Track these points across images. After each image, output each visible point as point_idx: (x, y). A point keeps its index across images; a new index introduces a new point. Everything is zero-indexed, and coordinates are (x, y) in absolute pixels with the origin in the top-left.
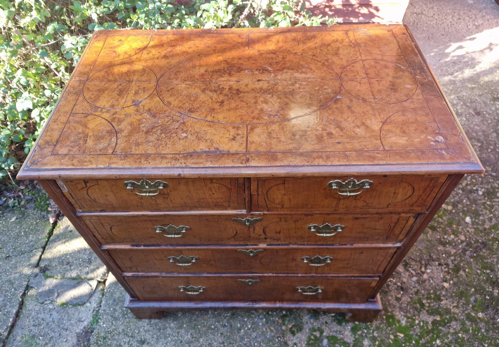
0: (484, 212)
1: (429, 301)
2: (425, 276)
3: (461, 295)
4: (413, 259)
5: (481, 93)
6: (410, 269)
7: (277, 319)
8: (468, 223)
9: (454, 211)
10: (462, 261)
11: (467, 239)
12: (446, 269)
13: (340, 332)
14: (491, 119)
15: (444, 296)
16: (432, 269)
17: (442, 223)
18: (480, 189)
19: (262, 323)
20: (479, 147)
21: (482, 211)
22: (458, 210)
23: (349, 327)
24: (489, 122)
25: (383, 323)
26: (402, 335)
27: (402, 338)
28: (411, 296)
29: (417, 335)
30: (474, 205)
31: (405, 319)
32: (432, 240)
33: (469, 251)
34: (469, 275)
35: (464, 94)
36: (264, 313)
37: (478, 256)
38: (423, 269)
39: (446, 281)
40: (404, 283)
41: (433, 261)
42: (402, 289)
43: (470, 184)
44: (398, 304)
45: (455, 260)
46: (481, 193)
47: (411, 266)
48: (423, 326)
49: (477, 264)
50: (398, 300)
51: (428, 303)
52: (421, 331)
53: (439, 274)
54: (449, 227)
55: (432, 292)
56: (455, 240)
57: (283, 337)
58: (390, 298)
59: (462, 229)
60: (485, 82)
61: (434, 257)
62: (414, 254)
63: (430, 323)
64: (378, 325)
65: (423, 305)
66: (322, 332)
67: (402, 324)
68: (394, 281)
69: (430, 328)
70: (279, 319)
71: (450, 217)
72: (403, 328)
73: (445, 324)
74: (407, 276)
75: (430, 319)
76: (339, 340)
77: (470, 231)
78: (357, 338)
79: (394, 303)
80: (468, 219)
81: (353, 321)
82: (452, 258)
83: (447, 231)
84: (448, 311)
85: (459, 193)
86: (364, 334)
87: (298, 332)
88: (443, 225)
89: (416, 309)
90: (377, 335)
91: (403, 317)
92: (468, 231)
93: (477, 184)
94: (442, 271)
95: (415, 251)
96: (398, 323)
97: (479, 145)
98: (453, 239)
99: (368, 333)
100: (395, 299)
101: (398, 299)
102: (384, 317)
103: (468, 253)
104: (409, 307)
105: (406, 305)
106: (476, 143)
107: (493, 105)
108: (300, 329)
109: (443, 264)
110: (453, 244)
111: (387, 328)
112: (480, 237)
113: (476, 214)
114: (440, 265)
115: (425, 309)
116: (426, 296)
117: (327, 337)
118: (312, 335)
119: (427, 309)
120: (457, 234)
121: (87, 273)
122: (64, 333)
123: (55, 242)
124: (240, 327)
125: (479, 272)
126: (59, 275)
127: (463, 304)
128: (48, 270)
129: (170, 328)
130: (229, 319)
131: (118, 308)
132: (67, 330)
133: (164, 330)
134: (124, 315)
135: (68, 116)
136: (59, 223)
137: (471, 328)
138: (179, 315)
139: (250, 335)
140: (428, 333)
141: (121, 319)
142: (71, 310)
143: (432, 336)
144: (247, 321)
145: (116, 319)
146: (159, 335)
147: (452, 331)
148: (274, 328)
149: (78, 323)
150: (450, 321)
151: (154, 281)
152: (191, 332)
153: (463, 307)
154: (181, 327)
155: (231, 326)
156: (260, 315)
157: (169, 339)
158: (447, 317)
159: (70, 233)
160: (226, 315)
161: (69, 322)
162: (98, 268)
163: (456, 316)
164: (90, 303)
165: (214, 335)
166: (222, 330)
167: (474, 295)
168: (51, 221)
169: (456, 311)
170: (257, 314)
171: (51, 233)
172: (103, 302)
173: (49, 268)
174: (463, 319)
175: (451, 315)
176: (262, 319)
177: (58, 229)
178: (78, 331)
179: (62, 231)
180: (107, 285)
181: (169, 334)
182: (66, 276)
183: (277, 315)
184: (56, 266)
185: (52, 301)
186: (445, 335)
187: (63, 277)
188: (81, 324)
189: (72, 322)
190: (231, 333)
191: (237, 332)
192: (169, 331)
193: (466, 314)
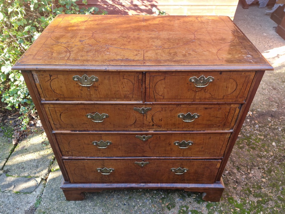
0: (283, 140)
1: (254, 189)
2: (251, 175)
3: (274, 186)
4: (242, 165)
5: (275, 79)
6: (241, 171)
7: (159, 200)
8: (274, 146)
9: (265, 139)
10: (272, 166)
11: (275, 155)
12: (263, 171)
13: (199, 208)
14: (282, 92)
15: (263, 186)
16: (255, 171)
17: (258, 146)
18: (279, 127)
19: (149, 202)
20: (277, 106)
21: (282, 139)
22: (267, 138)
23: (205, 205)
24: (281, 93)
25: (226, 202)
26: (239, 209)
27: (239, 211)
28: (243, 186)
29: (248, 209)
30: (277, 136)
31: (240, 200)
32: (253, 155)
33: (276, 161)
34: (277, 174)
35: (266, 79)
36: (150, 197)
37: (282, 164)
38: (249, 171)
39: (264, 178)
40: (238, 179)
41: (255, 166)
42: (237, 182)
43: (273, 125)
44: (235, 191)
45: (268, 166)
46: (280, 130)
47: (242, 169)
48: (251, 204)
49: (282, 168)
50: (235, 189)
51: (253, 190)
52: (251, 207)
53: (259, 174)
54: (263, 148)
55: (255, 184)
56: (267, 154)
57: (163, 211)
58: (230, 188)
59: (271, 149)
60: (277, 73)
61: (255, 164)
62: (243, 162)
63: (256, 202)
64: (223, 203)
65: (250, 192)
66: (187, 208)
67: (238, 203)
68: (232, 178)
69: (256, 205)
70: (160, 200)
71: (263, 142)
72: (239, 205)
73: (265, 202)
74: (239, 175)
75: (256, 200)
76: (198, 212)
77: (276, 150)
78: (210, 211)
79: (233, 191)
80: (274, 144)
81: (207, 201)
82: (266, 165)
83: (262, 150)
84: (266, 195)
85: (268, 130)
86: (214, 209)
87: (172, 208)
88: (259, 146)
89: (246, 194)
90: (223, 209)
91: (238, 199)
92: (275, 150)
93: (278, 125)
94: (261, 172)
95: (243, 161)
96: (236, 202)
97: (277, 105)
98: (266, 154)
99: (217, 208)
100: (232, 188)
101: (235, 188)
102: (227, 198)
103: (275, 162)
104: (242, 193)
105: (240, 192)
106: (275, 104)
107: (282, 85)
108: (174, 206)
109: (261, 168)
110: (266, 157)
111: (229, 205)
112: (282, 154)
113: (278, 141)
114: (259, 168)
115: (251, 194)
116: (252, 187)
117: (191, 211)
118: (181, 209)
119: (253, 194)
120: (268, 151)
121: (35, 173)
122: (17, 210)
123: (15, 155)
124: (135, 205)
125: (283, 172)
126: (16, 175)
127: (276, 191)
128: (9, 172)
129: (88, 206)
130: (127, 201)
131: (54, 194)
132: (18, 208)
133: (84, 207)
134: (58, 199)
135: (42, 45)
136: (19, 145)
137: (281, 205)
138: (95, 198)
139: (141, 210)
140: (255, 208)
141: (56, 201)
142: (22, 196)
143: (258, 210)
144: (139, 202)
145: (52, 201)
146: (81, 210)
147: (269, 206)
148: (157, 206)
149: (27, 204)
150: (268, 201)
151: (82, 164)
152: (102, 208)
153: (275, 193)
154: (96, 206)
155: (129, 204)
156: (148, 198)
157: (88, 212)
158: (266, 198)
159: (25, 150)
160: (125, 198)
161: (21, 203)
162: (42, 170)
163: (271, 198)
164: (36, 192)
165: (118, 210)
166: (123, 207)
167: (281, 186)
168: (14, 143)
169: (271, 195)
170: (146, 197)
171: (13, 150)
172: (45, 191)
173: (9, 171)
174: (276, 200)
175: (268, 197)
176: (149, 200)
177: (18, 148)
178: (26, 209)
179: (20, 149)
180: (47, 180)
181: (88, 210)
182: (21, 175)
183: (159, 197)
184: (15, 169)
185: (10, 191)
186: (266, 209)
187: (19, 176)
188: (29, 204)
189: (23, 203)
190: (129, 209)
191: (132, 208)
192: (88, 208)
193: (278, 196)
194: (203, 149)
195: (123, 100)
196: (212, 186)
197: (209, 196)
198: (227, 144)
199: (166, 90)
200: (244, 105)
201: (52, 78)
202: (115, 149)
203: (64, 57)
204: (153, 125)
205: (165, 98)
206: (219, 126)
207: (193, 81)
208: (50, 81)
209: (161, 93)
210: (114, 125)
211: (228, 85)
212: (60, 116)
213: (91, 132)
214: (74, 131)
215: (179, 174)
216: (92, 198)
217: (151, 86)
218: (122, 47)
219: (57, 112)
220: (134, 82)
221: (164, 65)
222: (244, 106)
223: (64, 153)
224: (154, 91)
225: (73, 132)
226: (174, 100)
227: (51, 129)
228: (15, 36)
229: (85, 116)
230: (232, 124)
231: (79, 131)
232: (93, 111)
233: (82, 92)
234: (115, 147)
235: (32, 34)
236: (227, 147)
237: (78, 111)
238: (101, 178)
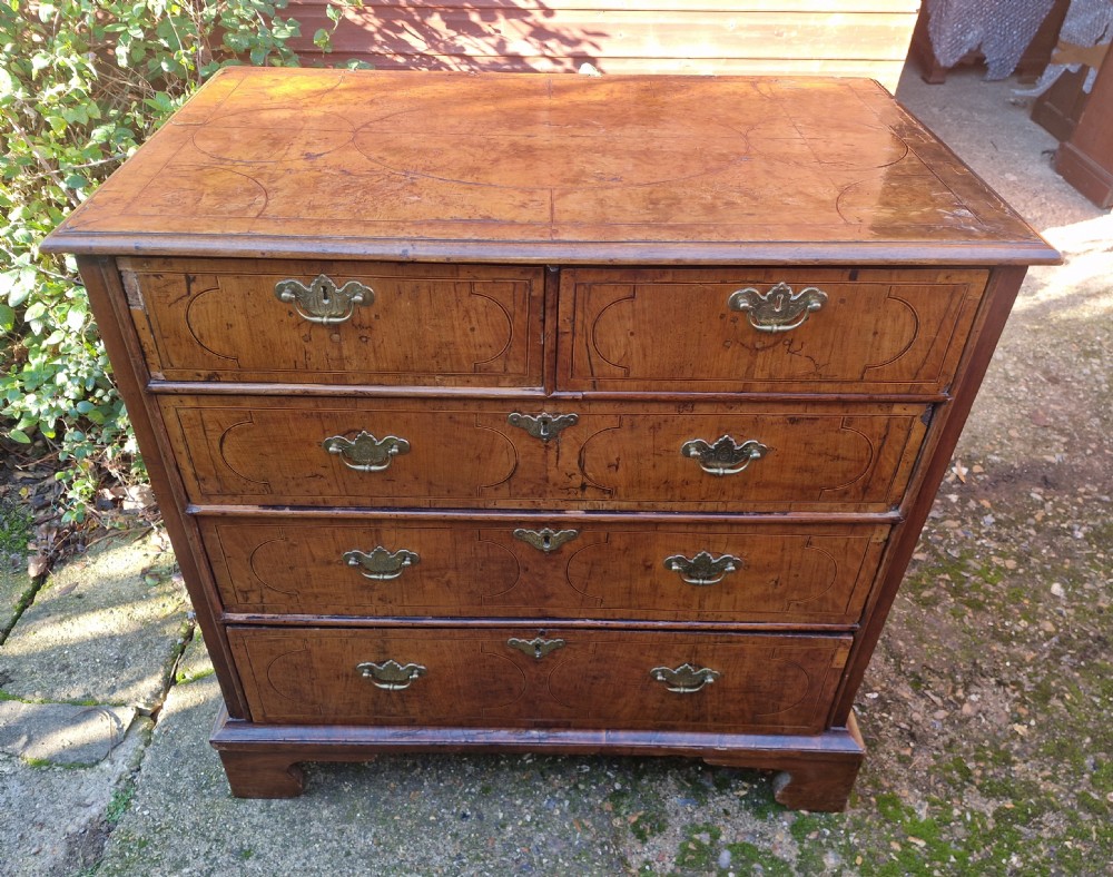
0: (1093, 575)
1: (982, 764)
2: (967, 709)
3: (1060, 752)
4: (933, 671)
5: (1055, 341)
6: (928, 692)
7: (600, 801)
8: (1058, 597)
9: (1021, 571)
10: (1052, 676)
11: (1061, 630)
12: (1017, 694)
13: (761, 835)
14: (1084, 391)
15: (1017, 753)
16: (982, 694)
17: (995, 595)
18: (1077, 527)
19: (561, 810)
20: (1065, 444)
21: (1087, 571)
22: (1031, 568)
23: (785, 823)
24: (1081, 396)
25: (871, 812)
26: (922, 843)
27: (922, 849)
28: (935, 753)
29: (958, 842)
30: (1067, 561)
31: (926, 805)
32: (975, 630)
33: (1069, 656)
34: (1074, 707)
35: (1019, 342)
36: (567, 787)
37: (1091, 666)
38: (960, 694)
39: (1019, 721)
40: (917, 723)
41: (983, 676)
42: (912, 736)
43: (1054, 518)
44: (905, 770)
45: (1036, 674)
46: (1080, 535)
47: (930, 686)
48: (973, 823)
49: (1090, 684)
50: (904, 762)
51: (980, 768)
52: (969, 833)
53: (1001, 705)
54: (1013, 603)
55: (987, 743)
56: (1032, 630)
57: (616, 844)
58: (885, 757)
59: (1046, 609)
60: (1061, 320)
61: (984, 666)
62: (934, 659)
63: (989, 815)
64: (859, 818)
65: (967, 774)
66: (715, 836)
67: (920, 817)
68: (891, 718)
69: (990, 827)
70: (604, 800)
71: (1014, 582)
72: (923, 825)
73: (1028, 820)
74: (922, 709)
75: (990, 807)
76: (760, 853)
77: (1064, 613)
78: (808, 850)
79: (896, 770)
80: (1056, 588)
81: (794, 808)
82: (1029, 670)
83: (1010, 611)
84: (1031, 789)
85: (1030, 535)
86: (824, 841)
87: (652, 834)
88: (1000, 598)
89: (951, 782)
90: (857, 841)
91: (919, 801)
92: (1060, 614)
93: (1069, 517)
94: (1007, 697)
95: (937, 651)
96: (910, 816)
97: (1064, 440)
98: (1026, 629)
99: (833, 837)
100: (895, 758)
101: (903, 760)
102: (873, 799)
103: (1064, 659)
104: (932, 777)
105: (925, 774)
106: (1057, 437)
107: (1085, 364)
108: (660, 828)
109: (1008, 682)
110: (1028, 640)
111: (881, 825)
112: (1089, 626)
113: (1074, 579)
114: (1000, 683)
115: (972, 782)
116: (973, 754)
117: (730, 847)
118: (692, 840)
119: (978, 781)
120: (1035, 618)
121: (113, 690)
122: (35, 833)
123: (37, 619)
124: (504, 819)
125: (1097, 700)
126: (37, 693)
127: (1069, 772)
128: (11, 681)
129: (320, 821)
130: (474, 802)
131: (184, 771)
132: (42, 825)
133: (303, 824)
134: (199, 788)
135: (159, 168)
136: (52, 579)
137: (1094, 828)
138: (346, 790)
139: (530, 839)
140: (988, 838)
141: (190, 799)
142: (59, 779)
143: (999, 846)
144: (521, 806)
145: (177, 798)
146: (291, 837)
147: (1046, 834)
148: (594, 823)
149: (75, 810)
150: (1039, 811)
151: (299, 642)
152: (373, 830)
153: (1068, 780)
154: (349, 819)
155: (480, 817)
156: (556, 791)
157: (317, 846)
158: (1032, 801)
159: (77, 601)
160: (467, 790)
161: (52, 807)
162: (141, 679)
163: (1053, 799)
164: (112, 762)
165: (436, 839)
166: (457, 826)
167: (1092, 753)
168: (33, 572)
169: (1053, 788)
170: (549, 789)
171: (28, 600)
172: (148, 758)
173: (12, 677)
174: (1072, 807)
175: (1039, 796)
176: (561, 801)
177: (47, 591)
178: (72, 828)
179: (56, 596)
180: (161, 717)
181: (317, 835)
182: (56, 695)
183: (601, 791)
184: (32, 672)
185: (11, 756)
186: (1032, 844)
187: (48, 699)
188: (83, 811)
189: (59, 806)
190: (481, 835)
191: (494, 832)
192: (316, 827)
193: (1077, 795)
194: (779, 589)
195: (468, 383)
196: (816, 744)
197: (804, 788)
198: (877, 570)
199: (635, 342)
200: (944, 407)
201: (193, 286)
202: (430, 585)
203: (244, 210)
204: (583, 487)
205: (632, 374)
206: (846, 493)
207: (742, 305)
208: (187, 300)
209: (615, 356)
210: (431, 483)
211: (880, 323)
212: (221, 446)
213: (341, 512)
214: (274, 507)
215: (682, 690)
216: (336, 788)
217: (579, 326)
218: (468, 179)
219: (210, 427)
220: (511, 309)
221: (631, 239)
222: (945, 413)
223: (228, 598)
224: (592, 348)
225: (270, 511)
226: (668, 383)
227: (184, 498)
228: (54, 163)
229: (320, 445)
230: (898, 487)
231: (292, 507)
232: (350, 427)
233: (308, 347)
234: (430, 578)
235: (118, 155)
236: (876, 584)
237: (292, 425)
238: (375, 704)
